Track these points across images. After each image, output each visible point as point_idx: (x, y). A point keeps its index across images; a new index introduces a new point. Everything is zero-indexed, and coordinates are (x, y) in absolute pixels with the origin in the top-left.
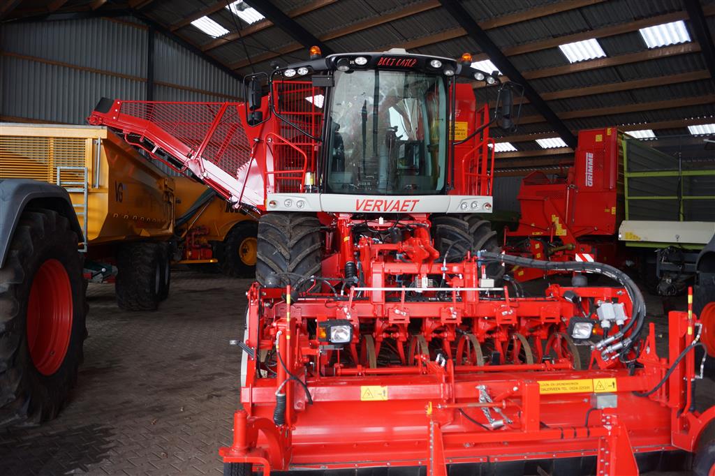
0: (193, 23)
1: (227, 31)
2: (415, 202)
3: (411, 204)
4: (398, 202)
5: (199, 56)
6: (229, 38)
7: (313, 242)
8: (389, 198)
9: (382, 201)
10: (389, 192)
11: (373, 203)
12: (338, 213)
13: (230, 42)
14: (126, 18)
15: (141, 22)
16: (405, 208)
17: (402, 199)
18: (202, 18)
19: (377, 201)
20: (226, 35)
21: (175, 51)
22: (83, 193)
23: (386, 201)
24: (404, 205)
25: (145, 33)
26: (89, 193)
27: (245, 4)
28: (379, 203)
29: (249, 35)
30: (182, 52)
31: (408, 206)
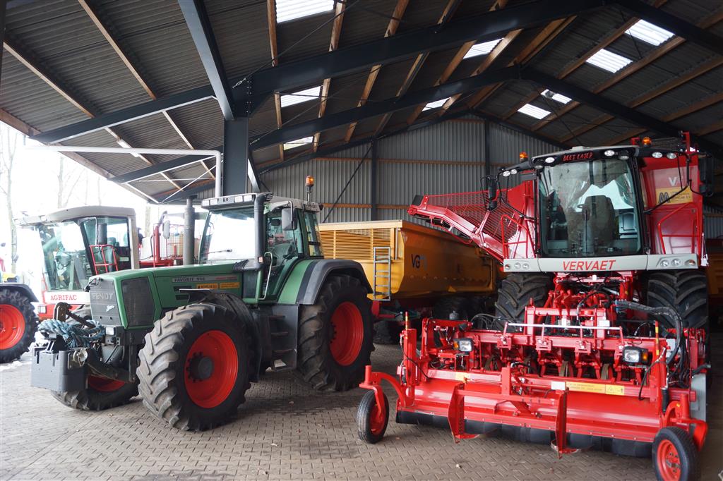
0: (520, 110)
1: (548, 113)
2: (612, 262)
3: (609, 264)
4: (597, 263)
5: (531, 136)
6: (550, 119)
7: (538, 295)
8: (589, 260)
9: (583, 263)
10: (591, 255)
11: (576, 264)
12: (557, 273)
13: (551, 122)
14: (466, 117)
15: (478, 118)
16: (603, 267)
17: (600, 260)
18: (525, 106)
19: (579, 262)
20: (548, 116)
21: (508, 135)
22: (387, 263)
23: (586, 263)
24: (602, 265)
25: (482, 125)
26: (392, 262)
27: (552, 92)
28: (581, 264)
29: (568, 113)
30: (515, 134)
31: (605, 265)
